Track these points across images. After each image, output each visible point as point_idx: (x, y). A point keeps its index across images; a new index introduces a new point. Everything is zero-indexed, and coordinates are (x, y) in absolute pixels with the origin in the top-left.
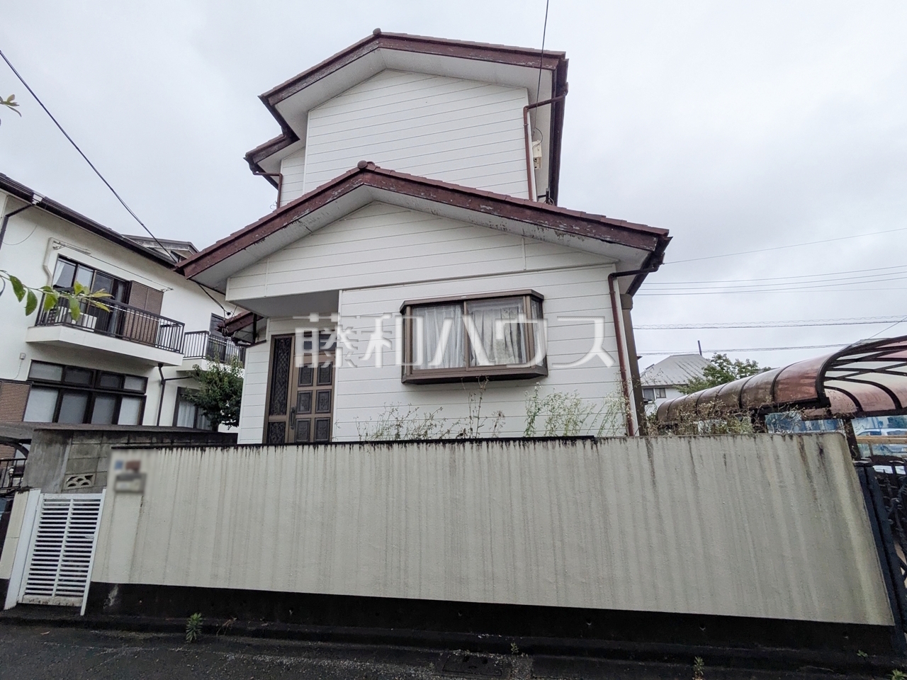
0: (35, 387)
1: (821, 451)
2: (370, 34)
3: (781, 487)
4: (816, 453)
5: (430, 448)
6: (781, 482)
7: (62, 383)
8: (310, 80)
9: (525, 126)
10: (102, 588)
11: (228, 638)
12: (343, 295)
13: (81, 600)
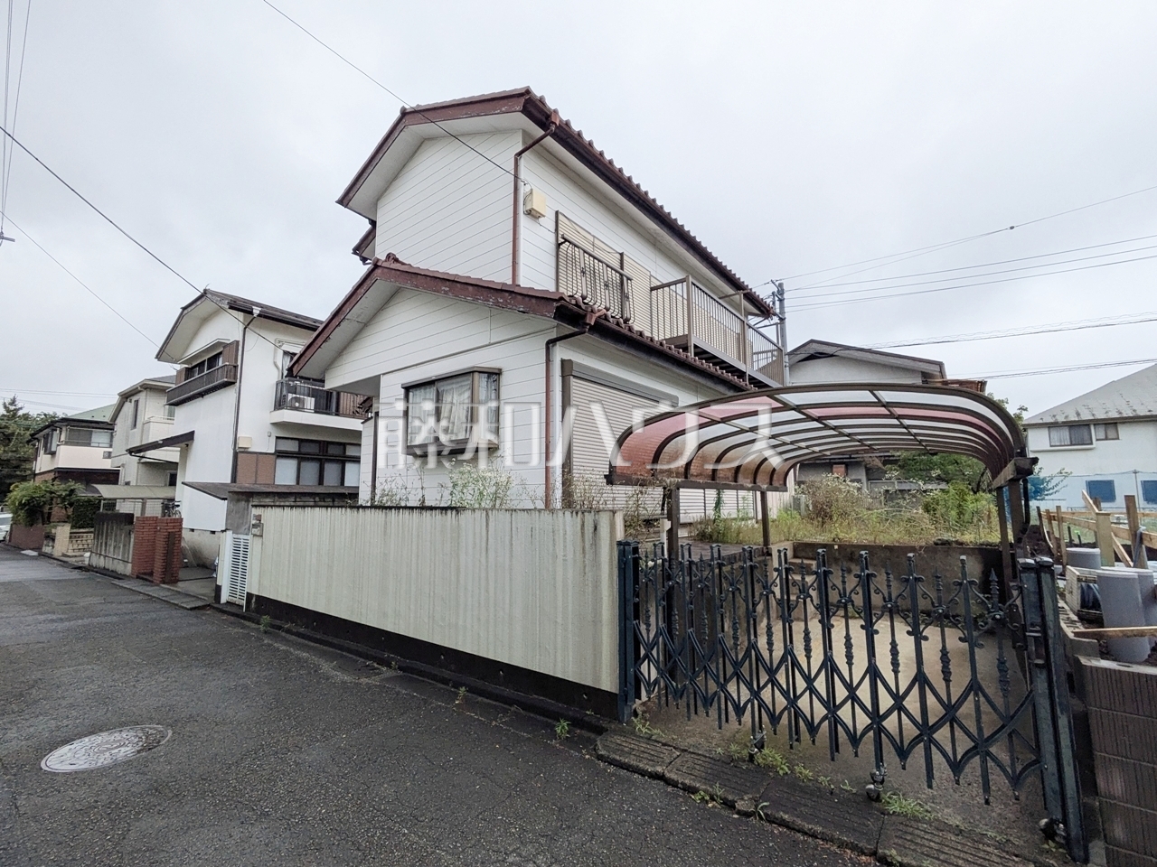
0: (278, 456)
1: (595, 529)
2: (397, 114)
3: (564, 560)
4: (592, 530)
5: (376, 514)
6: (564, 556)
7: (299, 453)
8: (365, 175)
9: (516, 177)
10: (250, 596)
11: (283, 634)
12: (383, 379)
13: (244, 603)
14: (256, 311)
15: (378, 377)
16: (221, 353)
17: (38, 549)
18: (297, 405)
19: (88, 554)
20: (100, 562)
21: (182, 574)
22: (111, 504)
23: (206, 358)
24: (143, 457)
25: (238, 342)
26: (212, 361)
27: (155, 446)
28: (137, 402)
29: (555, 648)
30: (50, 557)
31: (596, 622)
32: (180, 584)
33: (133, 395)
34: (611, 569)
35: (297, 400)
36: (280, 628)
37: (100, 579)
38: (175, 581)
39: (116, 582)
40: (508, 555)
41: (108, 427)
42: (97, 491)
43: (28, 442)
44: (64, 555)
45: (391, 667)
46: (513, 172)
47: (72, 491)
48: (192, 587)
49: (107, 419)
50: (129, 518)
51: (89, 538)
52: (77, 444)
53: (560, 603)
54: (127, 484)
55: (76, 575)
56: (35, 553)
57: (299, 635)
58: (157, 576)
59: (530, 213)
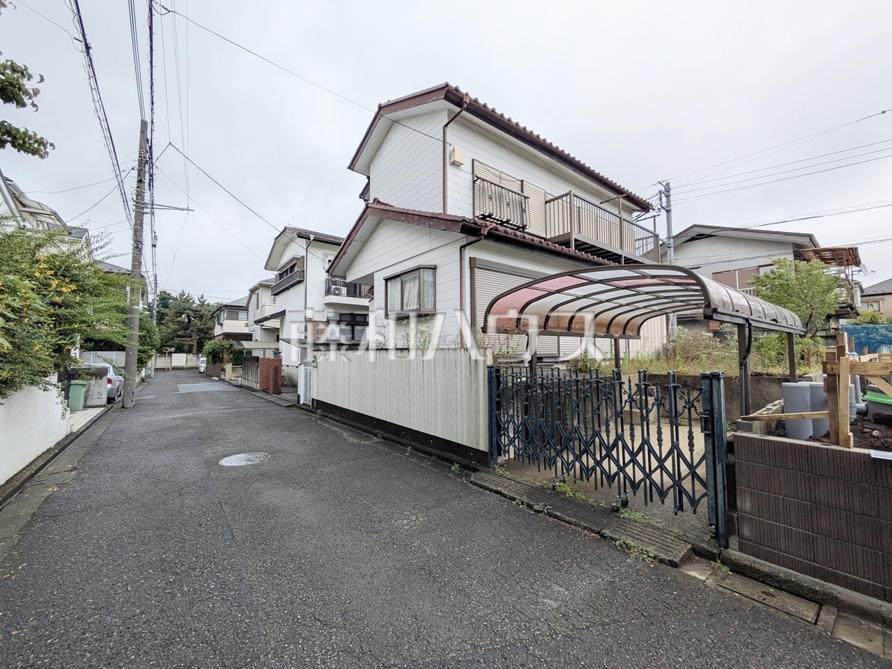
2: (377, 108)
3: (461, 377)
6: (461, 375)
7: (340, 321)
9: (444, 142)
10: (313, 399)
11: (329, 420)
12: (375, 275)
13: (311, 404)
14: (312, 237)
15: (372, 274)
16: (295, 264)
17: (219, 376)
18: (337, 292)
19: (240, 379)
20: (246, 383)
21: (283, 389)
22: (249, 352)
23: (289, 267)
24: (262, 325)
25: (304, 257)
26: (292, 268)
27: (266, 319)
28: (258, 294)
29: (457, 427)
30: (223, 380)
31: (477, 412)
32: (282, 394)
33: (256, 290)
34: (484, 381)
35: (337, 289)
36: (327, 417)
37: (245, 391)
38: (279, 393)
39: (252, 393)
40: (433, 375)
41: (245, 309)
42: (242, 345)
43: (211, 319)
44: (230, 380)
45: (377, 437)
46: (442, 139)
47: (232, 345)
48: (288, 396)
49: (245, 305)
50: (257, 359)
51: (240, 371)
52: (232, 319)
53: (459, 402)
54: (256, 340)
55: (235, 389)
56: (217, 379)
57: (335, 420)
58: (271, 391)
59: (453, 163)
